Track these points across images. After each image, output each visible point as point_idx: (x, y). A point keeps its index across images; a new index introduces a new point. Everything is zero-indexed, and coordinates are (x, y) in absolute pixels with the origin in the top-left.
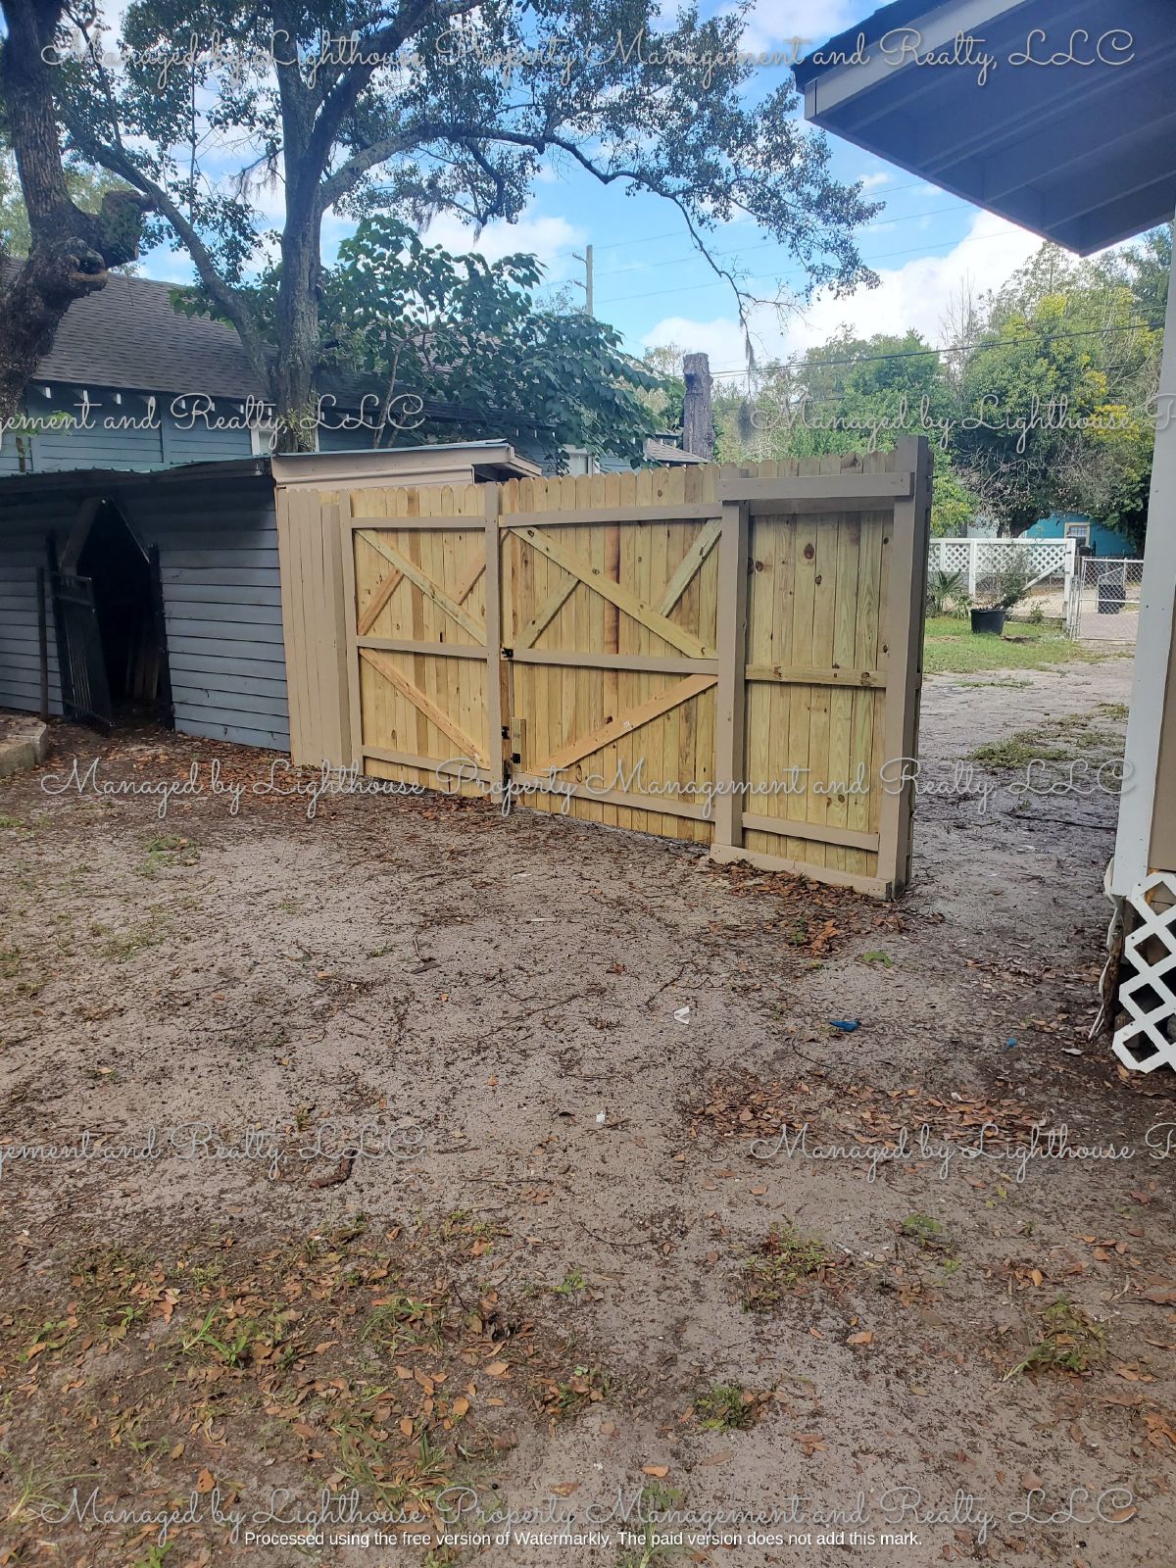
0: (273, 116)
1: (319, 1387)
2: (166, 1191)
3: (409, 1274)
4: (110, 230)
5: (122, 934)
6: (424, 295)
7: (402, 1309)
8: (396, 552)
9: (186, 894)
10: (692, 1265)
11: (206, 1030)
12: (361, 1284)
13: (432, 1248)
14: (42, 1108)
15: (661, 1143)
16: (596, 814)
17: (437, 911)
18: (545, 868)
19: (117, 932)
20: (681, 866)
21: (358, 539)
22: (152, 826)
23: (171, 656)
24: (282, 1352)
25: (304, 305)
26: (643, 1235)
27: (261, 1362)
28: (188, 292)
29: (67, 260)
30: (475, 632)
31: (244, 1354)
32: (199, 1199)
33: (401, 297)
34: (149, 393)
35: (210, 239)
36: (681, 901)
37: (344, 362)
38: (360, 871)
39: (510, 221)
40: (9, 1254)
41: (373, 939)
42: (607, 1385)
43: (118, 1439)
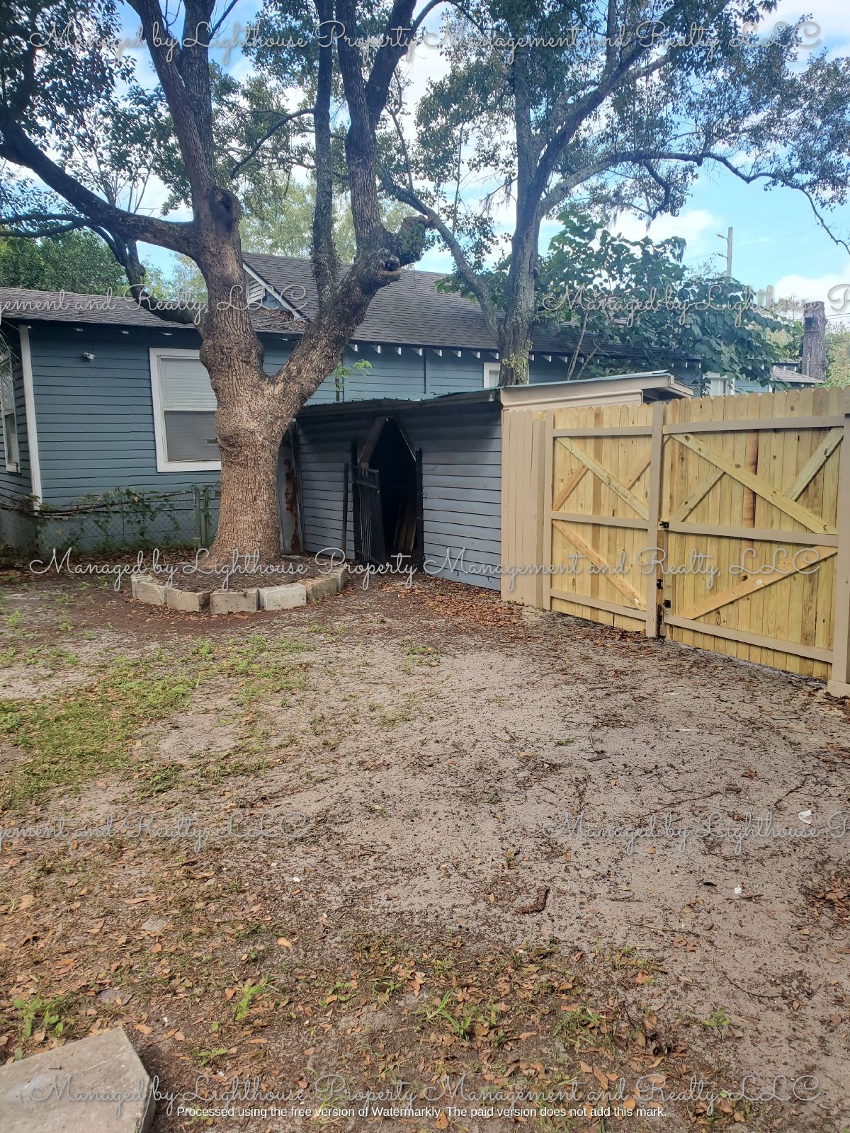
0: (511, 159)
1: (523, 1066)
2: (416, 900)
3: (587, 991)
4: (405, 242)
5: (390, 712)
6: (609, 270)
7: (583, 1017)
8: (584, 453)
9: (431, 686)
10: (818, 1023)
11: (444, 785)
12: (553, 991)
13: (606, 973)
14: (336, 829)
15: (787, 918)
16: (731, 650)
17: (606, 715)
18: (689, 690)
19: (386, 710)
20: (803, 697)
21: (557, 445)
22: (409, 637)
23: (425, 523)
24: (496, 1033)
25: (526, 283)
26: (774, 991)
27: (481, 1038)
28: (448, 279)
29: (377, 264)
30: (641, 509)
31: (469, 1031)
32: (439, 909)
33: (592, 272)
34: (419, 347)
35: (464, 242)
36: (802, 724)
37: (550, 320)
38: (548, 680)
39: (673, 215)
40: (314, 928)
41: (560, 732)
42: (748, 1110)
43: (383, 1075)
